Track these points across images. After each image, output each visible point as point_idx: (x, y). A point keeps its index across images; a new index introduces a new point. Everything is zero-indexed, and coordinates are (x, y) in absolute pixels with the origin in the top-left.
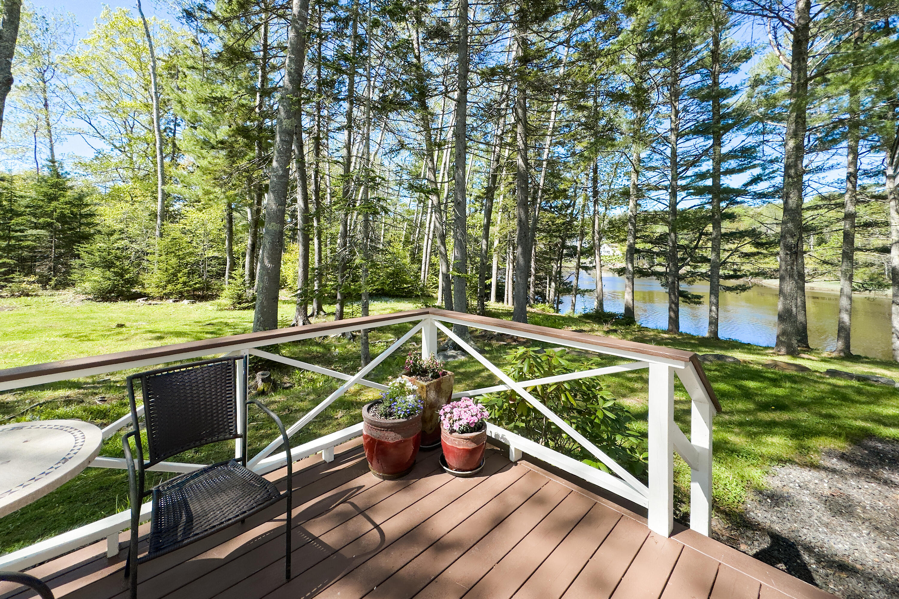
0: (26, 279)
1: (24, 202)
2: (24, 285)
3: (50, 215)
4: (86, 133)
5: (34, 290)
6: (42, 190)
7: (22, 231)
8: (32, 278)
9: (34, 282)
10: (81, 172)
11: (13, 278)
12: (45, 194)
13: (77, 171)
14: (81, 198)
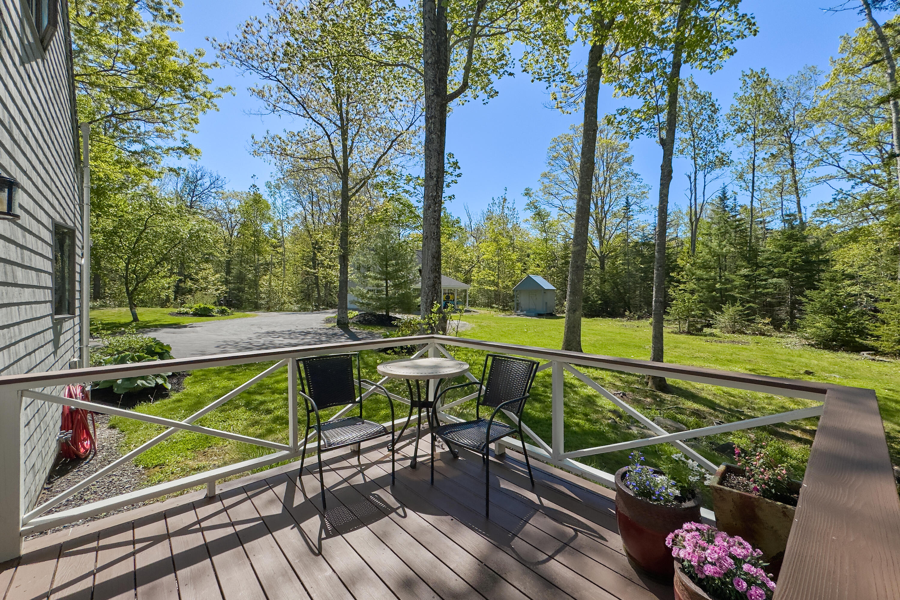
0: (763, 321)
1: (766, 255)
2: (760, 326)
3: (784, 265)
4: (832, 178)
5: (768, 331)
6: (779, 243)
7: (766, 280)
8: (767, 320)
9: (768, 324)
10: (822, 219)
11: (754, 319)
12: (782, 247)
13: (818, 219)
14: (818, 244)
